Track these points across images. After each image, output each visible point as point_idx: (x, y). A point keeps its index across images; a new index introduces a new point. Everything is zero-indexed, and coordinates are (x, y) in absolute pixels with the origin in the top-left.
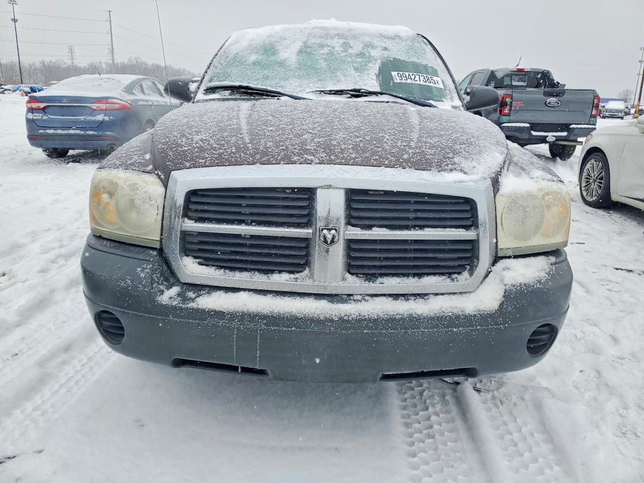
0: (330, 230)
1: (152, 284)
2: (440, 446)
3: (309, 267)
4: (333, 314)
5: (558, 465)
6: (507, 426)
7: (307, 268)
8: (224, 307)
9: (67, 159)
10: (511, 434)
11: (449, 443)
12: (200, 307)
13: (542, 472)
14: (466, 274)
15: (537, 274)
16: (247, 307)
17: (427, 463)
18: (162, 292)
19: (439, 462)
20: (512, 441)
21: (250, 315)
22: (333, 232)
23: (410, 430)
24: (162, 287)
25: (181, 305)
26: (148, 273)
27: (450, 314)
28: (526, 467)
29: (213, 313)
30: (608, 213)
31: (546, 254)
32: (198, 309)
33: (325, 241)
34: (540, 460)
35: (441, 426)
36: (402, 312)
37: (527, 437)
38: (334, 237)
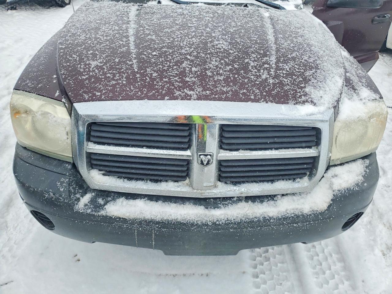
0: (206, 155)
1: (70, 196)
2: (273, 267)
3: (189, 178)
4: (208, 220)
5: (347, 280)
6: (315, 249)
7: (187, 178)
8: (126, 215)
9: (6, 5)
10: (318, 255)
11: (279, 265)
12: (108, 214)
13: (337, 288)
14: (306, 178)
15: (357, 178)
16: (144, 216)
17: (265, 283)
18: (78, 200)
19: (272, 281)
20: (319, 260)
21: (146, 221)
22: (209, 157)
23: (254, 254)
24: (78, 196)
25: (94, 213)
26: (66, 187)
27: (293, 215)
28: (328, 283)
29: (118, 219)
30: (382, 56)
31: (363, 158)
32: (107, 216)
33: (202, 163)
34: (336, 276)
35: (273, 250)
36: (258, 215)
37: (328, 258)
38: (209, 161)
